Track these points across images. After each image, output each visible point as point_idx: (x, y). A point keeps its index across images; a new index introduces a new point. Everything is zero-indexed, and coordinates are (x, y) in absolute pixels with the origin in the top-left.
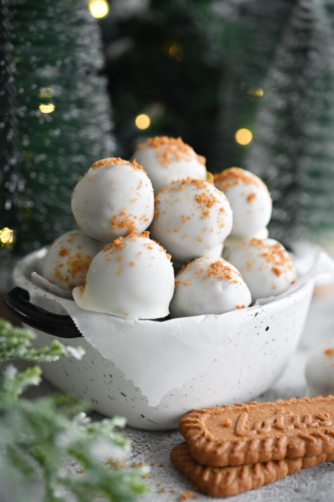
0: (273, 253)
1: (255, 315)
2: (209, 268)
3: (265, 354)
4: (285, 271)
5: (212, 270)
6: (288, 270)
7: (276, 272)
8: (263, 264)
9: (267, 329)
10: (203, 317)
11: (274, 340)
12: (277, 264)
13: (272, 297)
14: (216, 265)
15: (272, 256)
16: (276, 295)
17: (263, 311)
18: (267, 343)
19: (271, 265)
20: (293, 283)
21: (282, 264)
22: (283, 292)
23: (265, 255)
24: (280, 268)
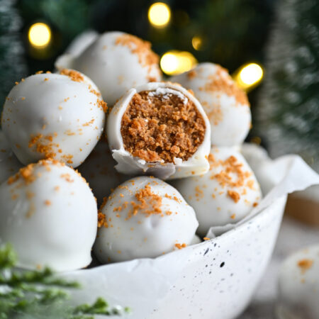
0: (228, 170)
1: (205, 252)
2: (133, 202)
3: (221, 292)
4: (244, 193)
5: (136, 204)
6: (248, 189)
7: (233, 197)
8: (216, 190)
9: (222, 265)
10: (135, 262)
11: (232, 275)
12: (234, 185)
13: (229, 225)
14: (141, 196)
15: (226, 176)
16: (235, 222)
17: (215, 245)
18: (223, 280)
19: (225, 189)
20: (255, 205)
21: (239, 184)
22: (244, 217)
23: (217, 176)
24: (237, 190)
